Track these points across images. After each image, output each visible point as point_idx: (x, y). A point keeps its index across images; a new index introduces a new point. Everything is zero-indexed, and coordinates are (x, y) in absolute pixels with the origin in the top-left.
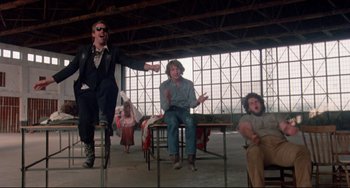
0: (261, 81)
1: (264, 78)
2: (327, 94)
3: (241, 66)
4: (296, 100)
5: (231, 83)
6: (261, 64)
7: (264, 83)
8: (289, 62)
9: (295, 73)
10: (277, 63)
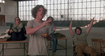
0: (68, 9)
1: (69, 8)
2: (91, 14)
3: (61, 4)
4: (80, 16)
5: (57, 9)
6: (68, 3)
7: (69, 10)
8: (78, 3)
9: (80, 7)
10: (74, 3)
